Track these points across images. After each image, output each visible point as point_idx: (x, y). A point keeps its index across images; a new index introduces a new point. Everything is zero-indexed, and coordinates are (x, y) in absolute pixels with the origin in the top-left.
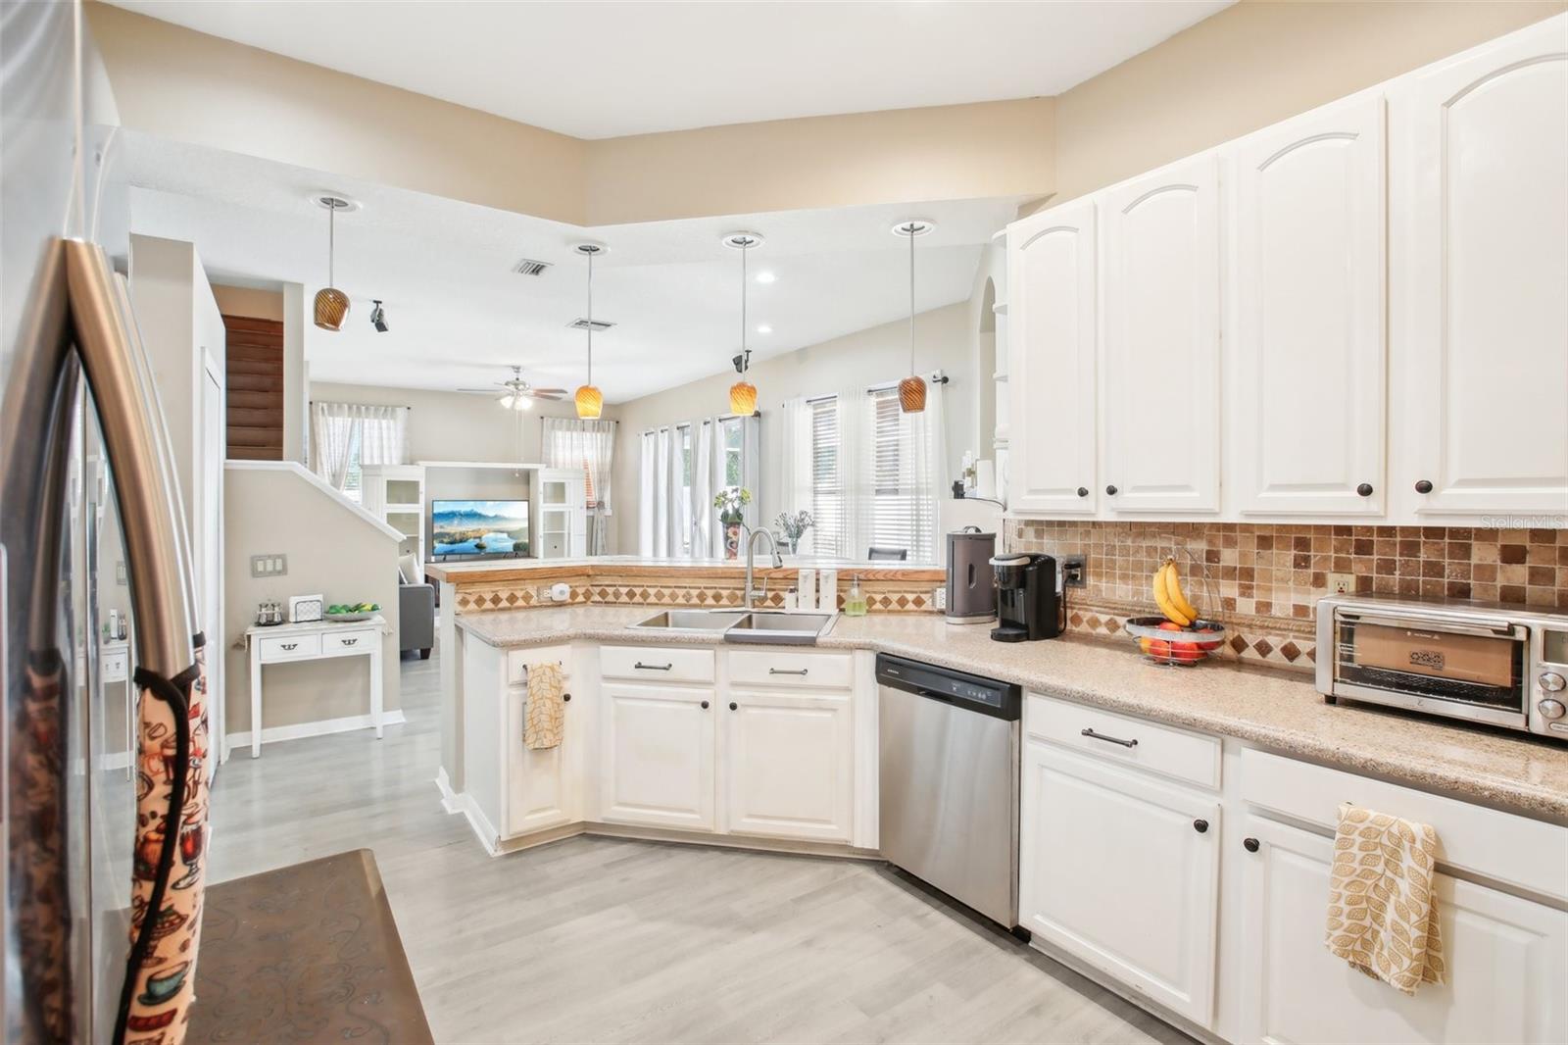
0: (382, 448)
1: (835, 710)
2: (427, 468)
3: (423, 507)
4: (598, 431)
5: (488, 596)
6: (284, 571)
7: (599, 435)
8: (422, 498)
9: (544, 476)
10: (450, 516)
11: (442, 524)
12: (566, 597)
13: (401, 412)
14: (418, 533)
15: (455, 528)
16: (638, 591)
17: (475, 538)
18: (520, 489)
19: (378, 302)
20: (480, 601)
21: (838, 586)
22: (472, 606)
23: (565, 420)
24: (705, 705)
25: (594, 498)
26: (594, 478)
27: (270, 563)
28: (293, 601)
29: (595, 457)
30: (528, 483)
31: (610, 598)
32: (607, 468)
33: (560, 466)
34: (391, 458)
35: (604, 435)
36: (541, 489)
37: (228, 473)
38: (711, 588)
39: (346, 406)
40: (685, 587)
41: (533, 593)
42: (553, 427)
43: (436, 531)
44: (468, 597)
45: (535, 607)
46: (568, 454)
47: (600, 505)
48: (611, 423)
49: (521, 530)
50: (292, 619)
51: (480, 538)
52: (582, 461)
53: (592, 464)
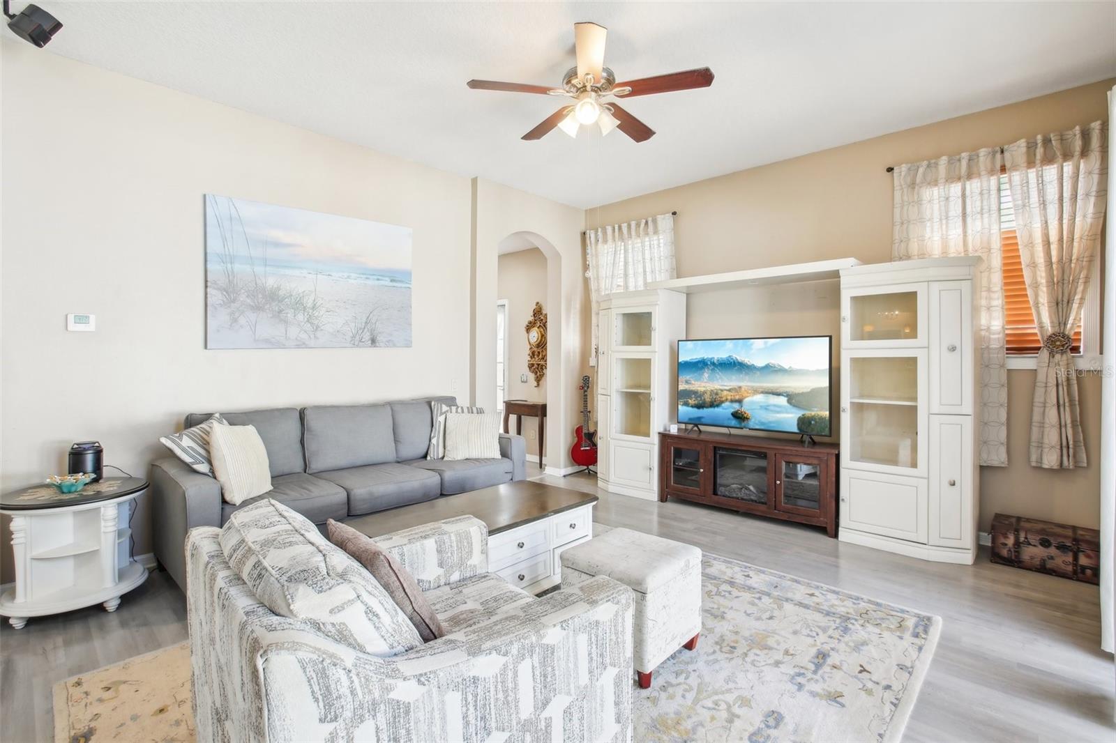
3: (660, 349)
7: (1051, 172)
8: (658, 339)
10: (699, 366)
11: (688, 377)
14: (651, 388)
15: (704, 384)
17: (732, 401)
23: (944, 164)
25: (1037, 324)
29: (1037, 227)
36: (848, 310)
42: (913, 185)
43: (681, 387)
46: (955, 232)
49: (814, 392)
51: (740, 401)
52: (996, 244)
53: (1031, 244)
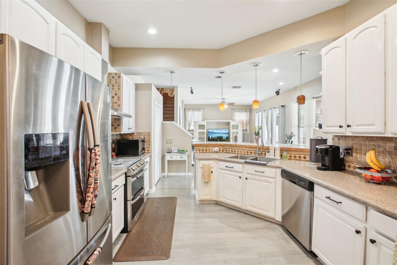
0: (198, 118)
1: (271, 183)
2: (207, 122)
3: (206, 130)
4: (246, 112)
5: (201, 149)
6: (171, 143)
7: (246, 113)
8: (205, 128)
9: (232, 123)
12: (218, 150)
13: (202, 110)
14: (205, 136)
16: (233, 150)
18: (227, 127)
19: (191, 88)
20: (200, 150)
21: (280, 151)
22: (198, 151)
23: (237, 110)
24: (240, 177)
25: (245, 128)
26: (245, 124)
27: (169, 141)
28: (173, 148)
29: (245, 118)
30: (229, 125)
31: (228, 151)
32: (248, 121)
33: (236, 121)
34: (200, 120)
35: (247, 113)
36: (231, 126)
37: (162, 124)
38: (250, 150)
39: (191, 109)
40: (244, 150)
41: (211, 149)
42: (235, 112)
44: (197, 149)
45: (211, 152)
46: (238, 118)
47: (246, 130)
48: (249, 110)
50: (173, 152)
52: (242, 120)
53: (244, 120)
